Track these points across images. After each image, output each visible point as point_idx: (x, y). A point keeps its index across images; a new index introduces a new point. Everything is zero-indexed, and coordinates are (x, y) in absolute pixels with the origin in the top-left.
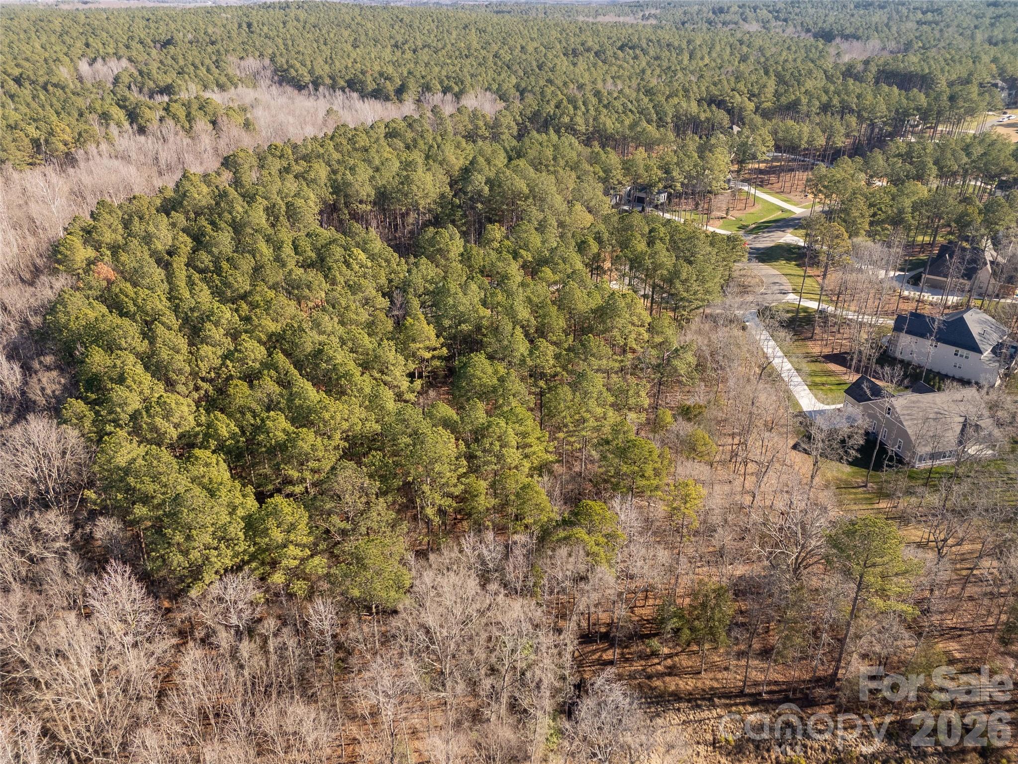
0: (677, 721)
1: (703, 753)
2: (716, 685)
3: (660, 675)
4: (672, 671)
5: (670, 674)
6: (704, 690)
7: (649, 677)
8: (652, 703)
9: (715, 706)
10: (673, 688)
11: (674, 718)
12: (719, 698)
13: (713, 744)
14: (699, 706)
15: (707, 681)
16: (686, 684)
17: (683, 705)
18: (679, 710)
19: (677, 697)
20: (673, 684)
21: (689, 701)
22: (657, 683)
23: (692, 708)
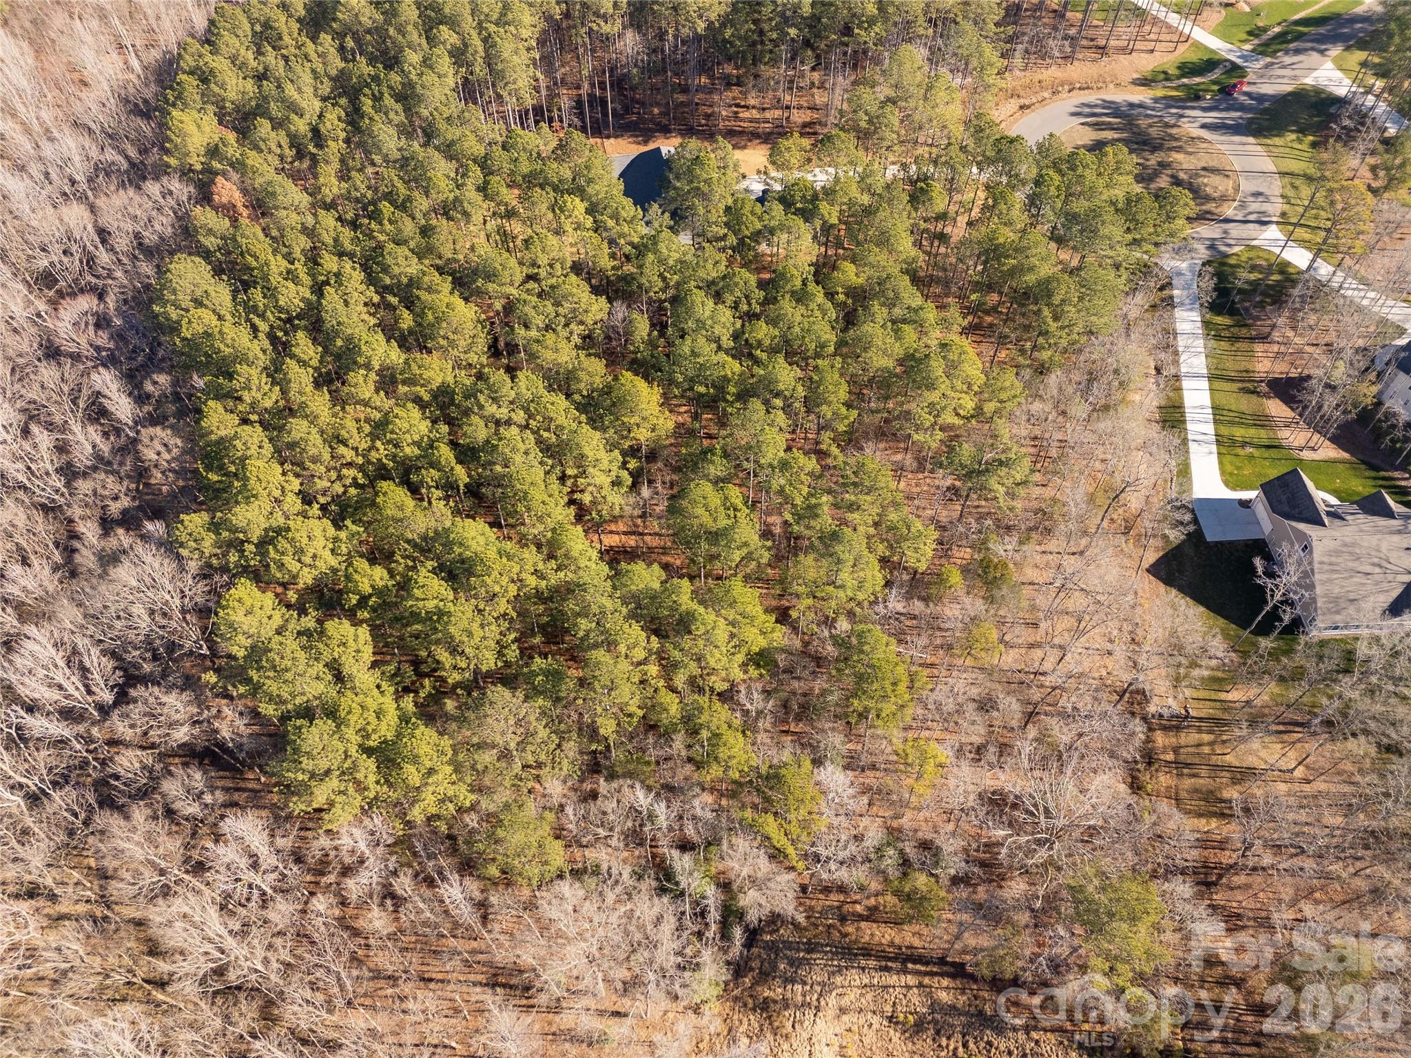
0: (857, 982)
3: (856, 918)
4: (872, 915)
5: (868, 919)
6: (900, 948)
7: (842, 918)
8: (837, 954)
9: (906, 972)
10: (865, 937)
11: (856, 978)
18: (863, 969)
20: (866, 932)
22: (849, 929)
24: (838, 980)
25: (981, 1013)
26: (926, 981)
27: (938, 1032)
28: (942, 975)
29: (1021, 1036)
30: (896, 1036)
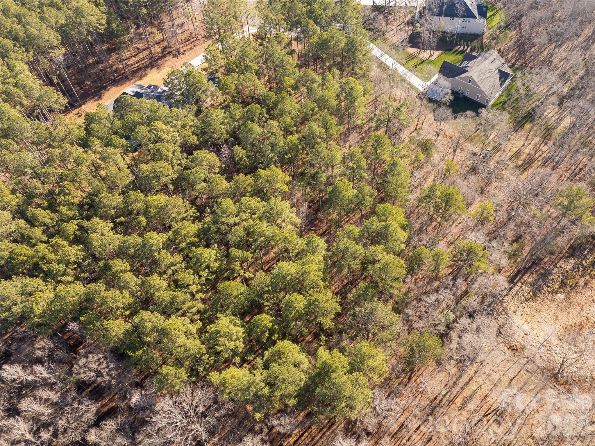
1: (526, 306)
13: (526, 300)
24: (505, 305)
25: (542, 274)
26: (523, 281)
27: (540, 291)
28: (523, 275)
29: (556, 269)
30: (532, 303)
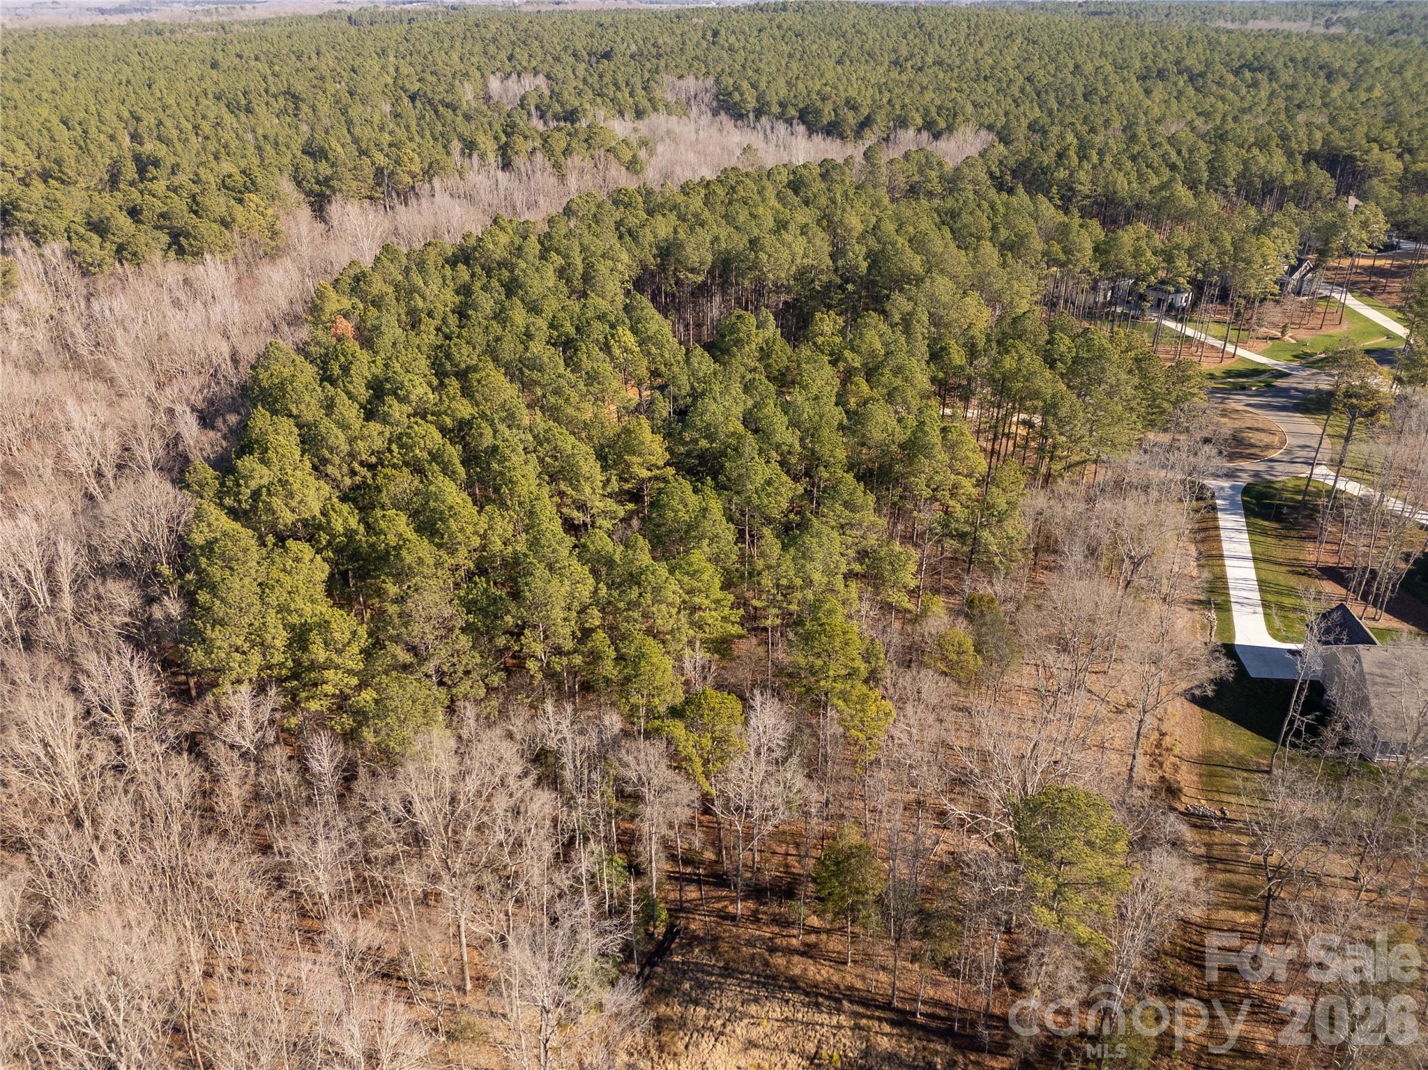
0: (777, 1015)
2: (859, 984)
3: (789, 951)
4: (809, 952)
5: (802, 954)
6: (837, 987)
7: (773, 950)
8: (758, 983)
9: (839, 1011)
10: (797, 971)
11: (776, 1010)
12: (851, 1002)
14: (817, 1005)
15: (850, 977)
16: (819, 972)
17: (795, 997)
18: (787, 1002)
19: (794, 984)
20: (798, 966)
21: (807, 994)
22: (779, 960)
23: (808, 1005)
24: (753, 1009)
28: (885, 1021)
